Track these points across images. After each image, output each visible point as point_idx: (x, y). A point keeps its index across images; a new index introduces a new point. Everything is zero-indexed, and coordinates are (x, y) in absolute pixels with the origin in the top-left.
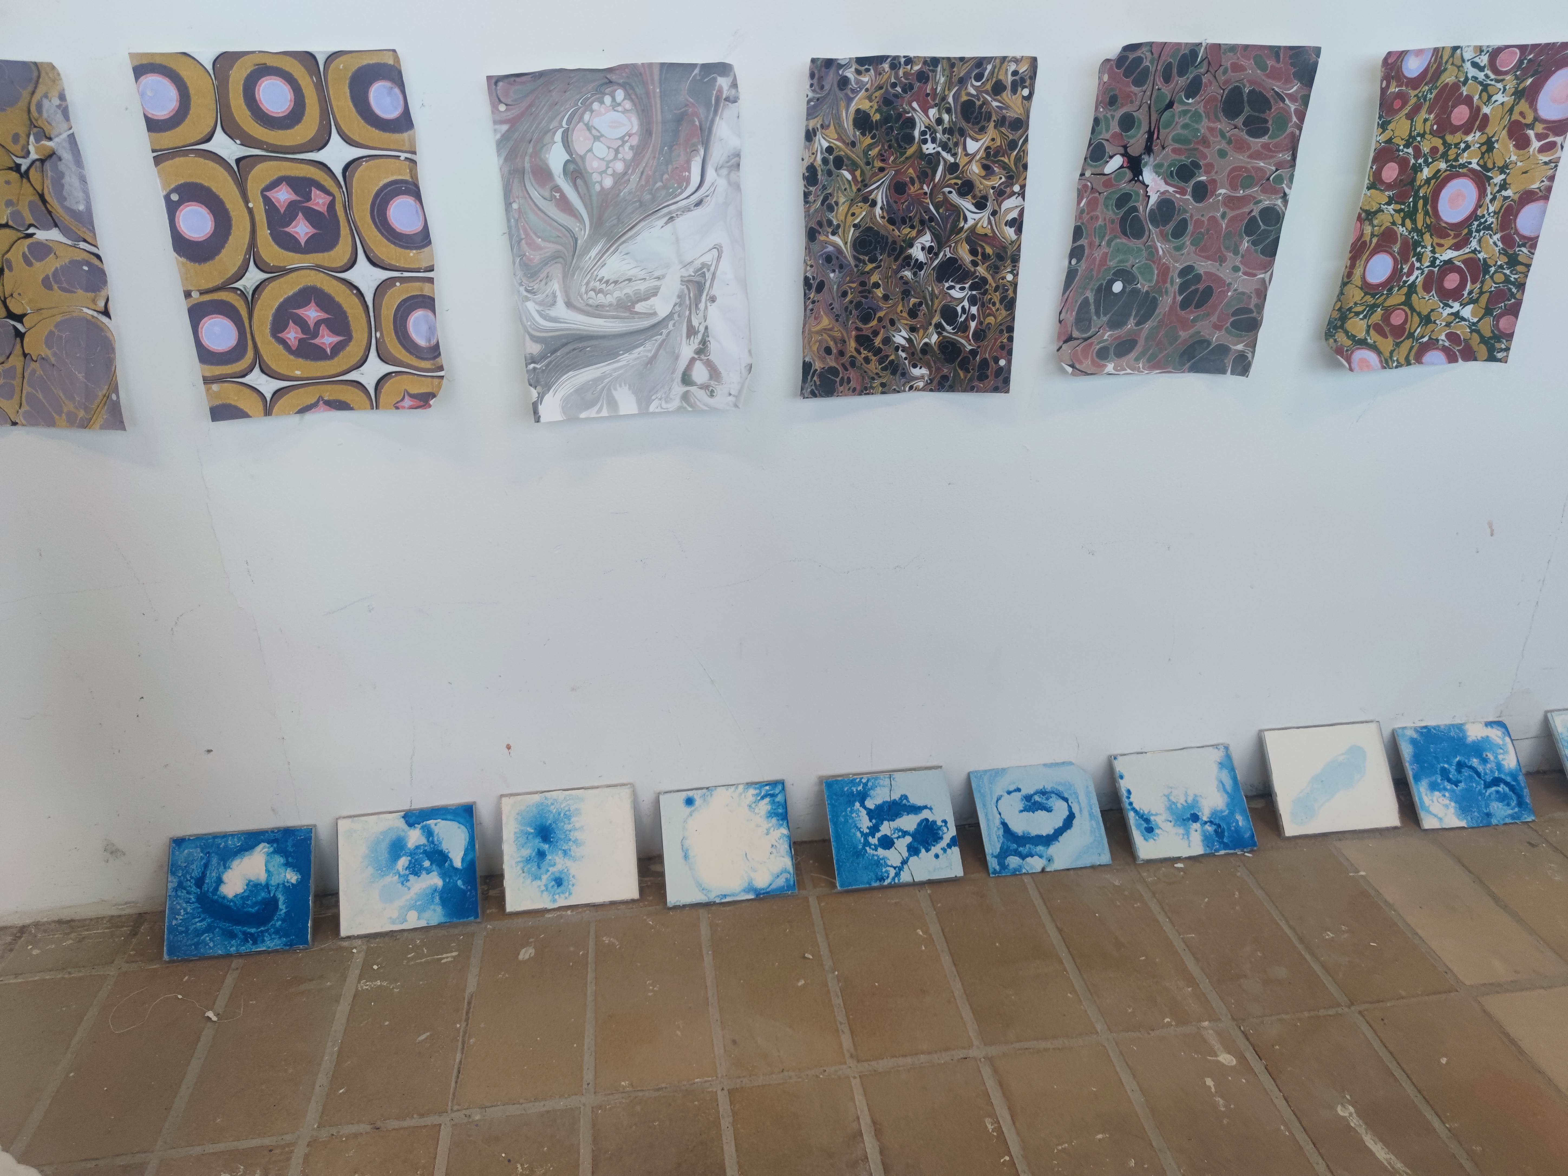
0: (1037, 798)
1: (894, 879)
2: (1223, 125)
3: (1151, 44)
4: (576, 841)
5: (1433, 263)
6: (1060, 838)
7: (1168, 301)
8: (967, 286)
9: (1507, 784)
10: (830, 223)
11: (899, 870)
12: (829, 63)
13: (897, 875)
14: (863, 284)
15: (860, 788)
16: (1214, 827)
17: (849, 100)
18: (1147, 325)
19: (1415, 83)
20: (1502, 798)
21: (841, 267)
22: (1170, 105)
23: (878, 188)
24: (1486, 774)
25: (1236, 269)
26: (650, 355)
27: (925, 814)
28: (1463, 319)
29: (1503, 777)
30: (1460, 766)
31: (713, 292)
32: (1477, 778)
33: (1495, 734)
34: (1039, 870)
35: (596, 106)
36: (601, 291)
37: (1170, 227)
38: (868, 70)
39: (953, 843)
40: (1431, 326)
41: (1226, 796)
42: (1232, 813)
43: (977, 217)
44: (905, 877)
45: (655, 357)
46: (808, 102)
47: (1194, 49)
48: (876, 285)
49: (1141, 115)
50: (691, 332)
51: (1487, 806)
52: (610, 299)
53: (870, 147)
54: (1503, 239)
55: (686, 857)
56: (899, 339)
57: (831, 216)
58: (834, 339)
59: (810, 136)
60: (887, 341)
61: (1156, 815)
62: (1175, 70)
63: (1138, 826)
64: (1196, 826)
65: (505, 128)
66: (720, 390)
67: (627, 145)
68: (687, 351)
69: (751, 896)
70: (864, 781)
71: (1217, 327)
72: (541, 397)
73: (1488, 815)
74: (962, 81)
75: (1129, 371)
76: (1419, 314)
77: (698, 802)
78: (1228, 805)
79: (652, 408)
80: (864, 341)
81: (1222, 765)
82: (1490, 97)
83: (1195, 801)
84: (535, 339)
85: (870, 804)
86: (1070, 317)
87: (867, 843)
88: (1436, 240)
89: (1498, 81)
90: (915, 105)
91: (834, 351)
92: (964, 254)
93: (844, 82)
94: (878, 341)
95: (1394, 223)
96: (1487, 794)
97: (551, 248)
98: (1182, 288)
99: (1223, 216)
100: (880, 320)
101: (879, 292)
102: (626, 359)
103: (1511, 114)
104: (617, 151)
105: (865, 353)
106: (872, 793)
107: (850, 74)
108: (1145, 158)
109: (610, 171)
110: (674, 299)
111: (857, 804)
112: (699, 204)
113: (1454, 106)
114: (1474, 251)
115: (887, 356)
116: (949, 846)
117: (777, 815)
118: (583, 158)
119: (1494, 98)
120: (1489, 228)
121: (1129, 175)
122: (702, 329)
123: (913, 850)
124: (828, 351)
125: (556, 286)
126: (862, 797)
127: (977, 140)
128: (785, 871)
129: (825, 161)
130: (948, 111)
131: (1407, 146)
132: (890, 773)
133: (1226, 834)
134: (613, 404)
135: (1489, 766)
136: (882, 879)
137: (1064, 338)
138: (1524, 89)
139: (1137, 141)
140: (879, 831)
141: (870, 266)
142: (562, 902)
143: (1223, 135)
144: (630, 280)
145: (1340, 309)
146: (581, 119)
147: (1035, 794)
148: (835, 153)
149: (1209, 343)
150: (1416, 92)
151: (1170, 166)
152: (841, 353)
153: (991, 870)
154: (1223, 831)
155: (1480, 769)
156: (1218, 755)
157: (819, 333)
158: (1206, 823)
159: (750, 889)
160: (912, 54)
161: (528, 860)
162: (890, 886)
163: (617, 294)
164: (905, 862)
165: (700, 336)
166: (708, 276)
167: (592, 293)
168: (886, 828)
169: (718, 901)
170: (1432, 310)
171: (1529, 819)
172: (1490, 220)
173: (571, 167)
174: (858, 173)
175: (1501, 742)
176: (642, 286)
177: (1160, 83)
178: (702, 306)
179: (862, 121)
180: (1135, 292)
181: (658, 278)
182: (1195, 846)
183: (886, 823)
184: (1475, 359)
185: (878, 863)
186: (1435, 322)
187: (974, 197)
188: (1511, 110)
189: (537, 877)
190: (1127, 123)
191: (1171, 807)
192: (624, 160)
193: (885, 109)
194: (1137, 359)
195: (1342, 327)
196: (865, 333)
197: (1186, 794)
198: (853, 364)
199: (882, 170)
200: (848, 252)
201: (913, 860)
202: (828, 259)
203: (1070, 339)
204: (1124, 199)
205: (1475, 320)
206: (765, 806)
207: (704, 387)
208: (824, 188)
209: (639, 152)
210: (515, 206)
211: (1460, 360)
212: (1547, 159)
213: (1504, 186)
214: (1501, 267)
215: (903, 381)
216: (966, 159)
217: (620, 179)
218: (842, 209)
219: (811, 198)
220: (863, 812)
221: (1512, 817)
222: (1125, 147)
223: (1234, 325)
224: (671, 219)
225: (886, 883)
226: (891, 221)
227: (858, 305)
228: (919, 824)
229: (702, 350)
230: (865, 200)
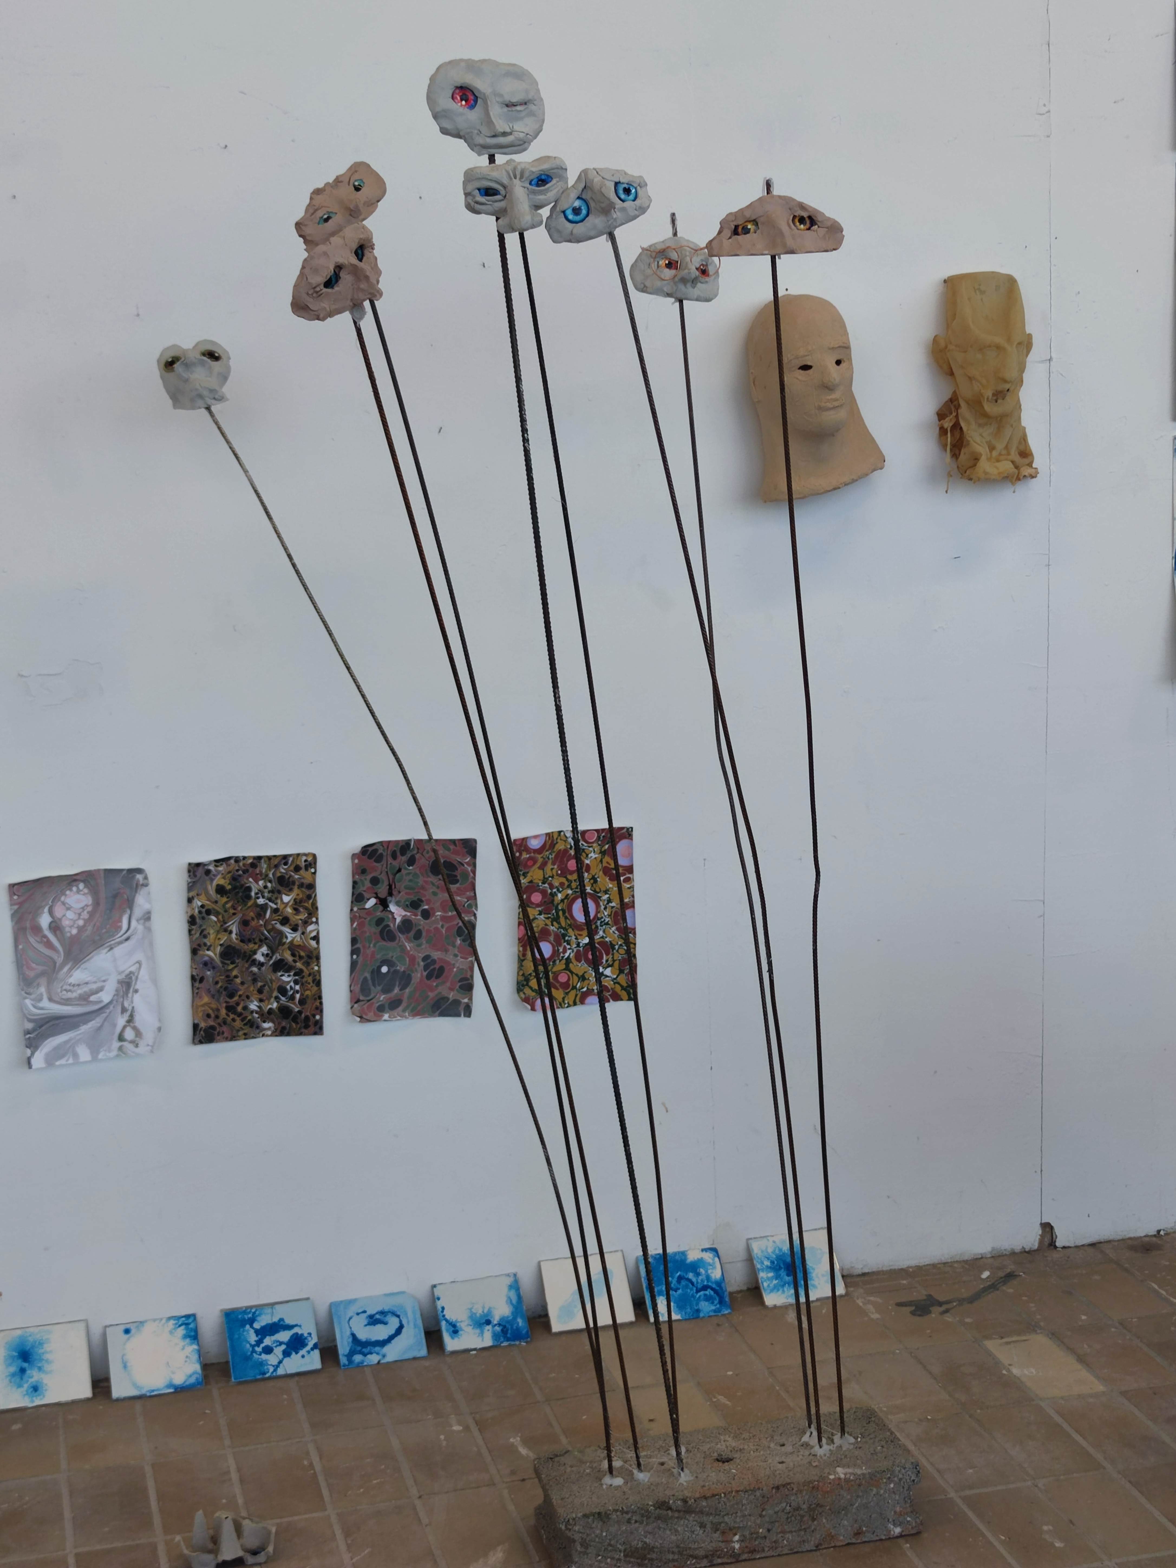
0: (378, 1316)
1: (272, 1373)
2: (433, 879)
3: (381, 843)
4: (47, 1361)
5: (578, 945)
6: (393, 1342)
7: (418, 975)
8: (292, 974)
9: (712, 1289)
10: (205, 944)
11: (276, 1367)
12: (198, 865)
13: (275, 1370)
14: (228, 976)
15: (250, 1315)
16: (501, 1328)
17: (212, 880)
18: (407, 990)
19: (540, 851)
20: (708, 1299)
21: (214, 968)
22: (399, 870)
23: (233, 924)
24: (697, 1283)
25: (456, 956)
26: (99, 1025)
27: (296, 1330)
28: (607, 976)
29: (710, 1284)
30: (680, 1278)
31: (137, 987)
32: (691, 1286)
33: (708, 1257)
34: (376, 1362)
35: (68, 892)
36: (70, 991)
37: (412, 934)
38: (222, 865)
39: (315, 1346)
40: (586, 982)
41: (511, 1307)
42: (515, 1318)
43: (294, 935)
44: (280, 1371)
45: (102, 1026)
46: (188, 884)
47: (408, 843)
48: (236, 977)
49: (383, 877)
50: (124, 1010)
51: (697, 1304)
52: (75, 995)
53: (226, 903)
54: (617, 929)
55: (125, 1367)
56: (253, 1006)
57: (206, 941)
58: (212, 1009)
59: (190, 900)
60: (245, 1008)
61: (461, 1322)
62: (398, 854)
63: (447, 1330)
64: (489, 1327)
65: (16, 907)
66: (142, 1044)
67: (85, 912)
68: (121, 1021)
69: (172, 1390)
70: (253, 1310)
71: (451, 989)
72: (33, 1054)
73: (698, 1311)
74: (276, 866)
75: (399, 1018)
76: (577, 975)
77: (133, 1331)
78: (512, 1313)
79: (100, 1056)
80: (230, 1009)
81: (510, 1287)
82: (587, 855)
83: (490, 1312)
84: (30, 1020)
85: (257, 1326)
86: (357, 989)
87: (254, 1351)
88: (577, 932)
89: (589, 847)
90: (251, 879)
91: (213, 1015)
92: (288, 956)
93: (208, 872)
94: (239, 1009)
95: (546, 925)
96: (698, 1296)
97: (40, 968)
98: (426, 967)
99: (442, 926)
100: (240, 996)
101: (238, 981)
102: (84, 1028)
103: (602, 863)
104: (80, 914)
105: (232, 1016)
106: (258, 1318)
107: (211, 868)
108: (389, 899)
109: (76, 926)
110: (113, 993)
111: (248, 1327)
112: (127, 939)
113: (568, 861)
114: (602, 937)
115: (247, 1017)
116: (312, 1349)
117: (190, 1337)
118: (60, 920)
119: (590, 855)
120: (607, 924)
121: (381, 908)
122: (130, 1008)
123: (286, 1354)
124: (208, 1016)
125: (43, 989)
126: (251, 1321)
127: (289, 895)
128: (195, 1373)
129: (200, 912)
130: (270, 881)
131: (544, 883)
132: (272, 1305)
133: (509, 1331)
134: (76, 1055)
135: (700, 1278)
136: (264, 1374)
137: (355, 1000)
138: (605, 850)
139: (383, 891)
140: (262, 1342)
141: (231, 967)
142: (38, 1402)
143: (433, 884)
144: (87, 983)
145: (523, 975)
146: (59, 900)
147: (377, 1313)
148: (206, 908)
149: (448, 999)
150: (542, 855)
151: (405, 901)
152: (217, 1017)
153: (342, 1364)
154: (507, 1330)
155: (694, 1280)
156: (509, 1281)
157: (203, 1006)
158: (496, 1325)
159: (170, 1385)
160: (246, 855)
161: (13, 1375)
162: (270, 1378)
163: (79, 992)
164: (280, 1362)
165: (129, 1013)
166: (134, 978)
167: (64, 992)
168: (268, 1341)
169: (148, 1394)
170: (585, 972)
171: (726, 1312)
172: (607, 920)
173: (53, 925)
174: (220, 917)
175: (711, 1261)
176: (94, 987)
177: (390, 860)
178: (130, 995)
179: (220, 890)
180: (396, 972)
181: (104, 981)
182: (486, 1339)
183: (268, 1338)
184: (622, 1000)
185: (262, 1364)
186: (588, 979)
187: (290, 925)
188: (601, 861)
189: (20, 1386)
190: (375, 881)
191: (472, 1317)
192: (84, 919)
193: (234, 883)
194: (404, 1011)
195: (527, 985)
196: (231, 1004)
197: (483, 1308)
198: (225, 1023)
199: (234, 914)
200: (217, 960)
201: (286, 1360)
202: (206, 964)
203: (358, 1001)
204: (380, 921)
205: (615, 977)
206: (181, 1331)
207: (132, 1042)
208: (201, 926)
209: (92, 914)
210: (20, 947)
211: (611, 1000)
212: (629, 886)
213: (609, 901)
214: (621, 945)
215: (258, 1031)
216: (283, 906)
217: (81, 929)
218: (212, 937)
219: (193, 932)
220: (252, 1332)
221: (715, 1311)
222: (376, 894)
223: (460, 987)
224: (111, 949)
225: (267, 1375)
226: (242, 941)
227: (226, 989)
228: (292, 1336)
229: (130, 1020)
230: (226, 930)
